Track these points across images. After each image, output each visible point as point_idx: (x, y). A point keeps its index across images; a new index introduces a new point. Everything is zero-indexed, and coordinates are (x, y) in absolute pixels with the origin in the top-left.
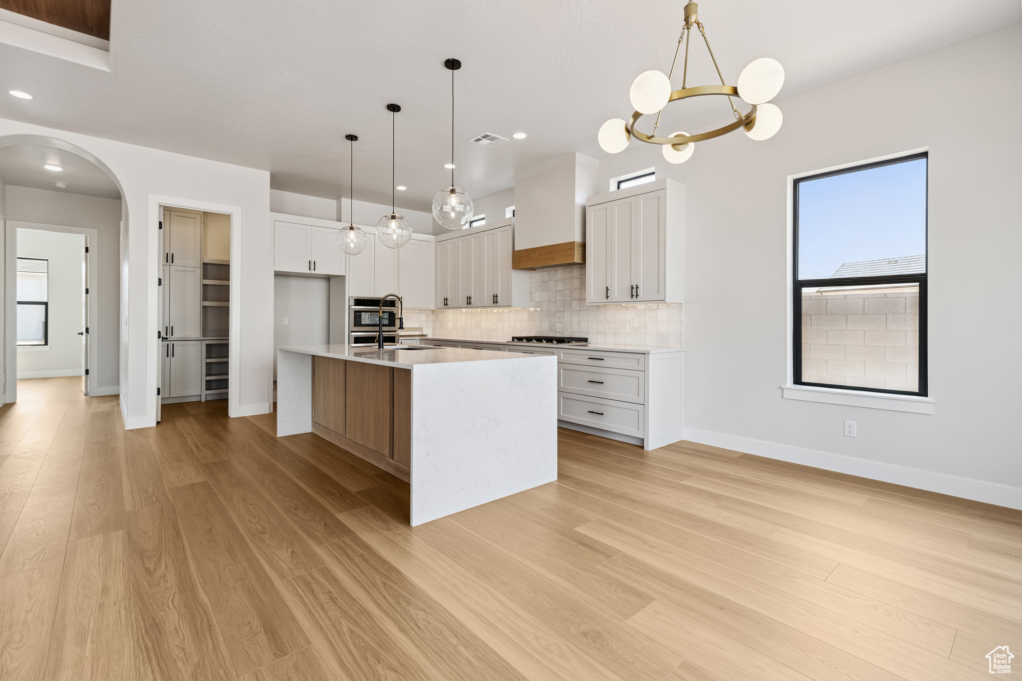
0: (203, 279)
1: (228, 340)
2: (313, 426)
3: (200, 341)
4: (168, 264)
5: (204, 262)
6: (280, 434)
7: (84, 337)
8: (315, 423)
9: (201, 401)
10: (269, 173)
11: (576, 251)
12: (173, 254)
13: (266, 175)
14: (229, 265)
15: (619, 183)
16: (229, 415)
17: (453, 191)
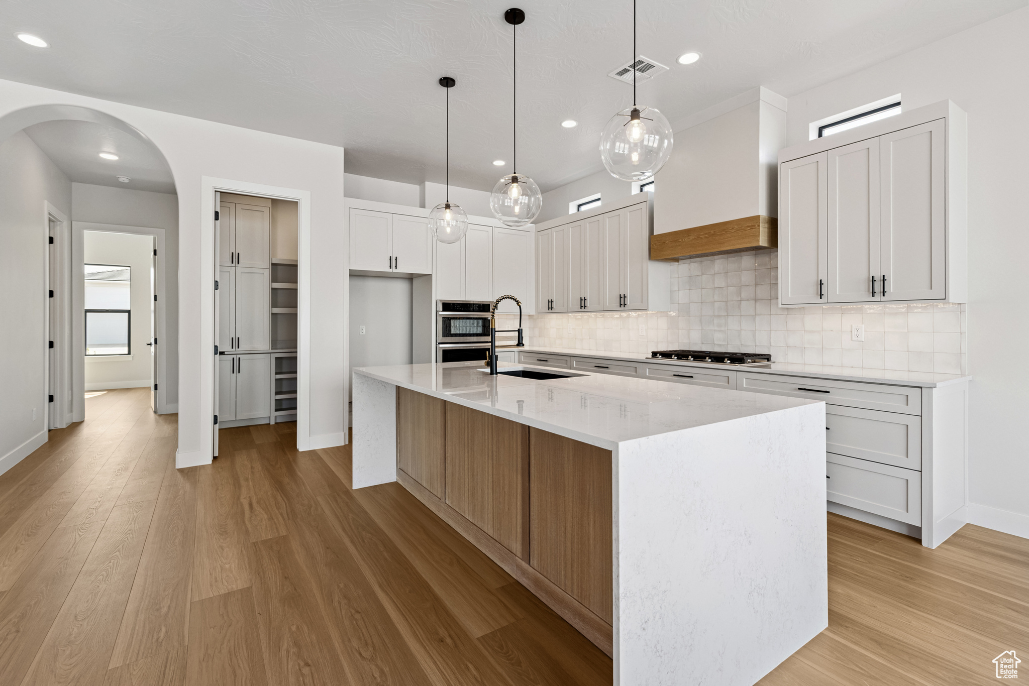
0: (272, 282)
1: (297, 352)
2: (398, 474)
3: (269, 354)
4: (234, 265)
5: (273, 262)
6: (357, 485)
7: (153, 348)
8: (400, 470)
9: (270, 424)
10: (342, 149)
11: (761, 229)
12: (238, 254)
13: (340, 152)
14: (296, 266)
15: (821, 129)
16: (298, 448)
17: (635, 114)
